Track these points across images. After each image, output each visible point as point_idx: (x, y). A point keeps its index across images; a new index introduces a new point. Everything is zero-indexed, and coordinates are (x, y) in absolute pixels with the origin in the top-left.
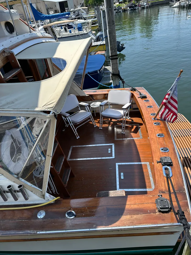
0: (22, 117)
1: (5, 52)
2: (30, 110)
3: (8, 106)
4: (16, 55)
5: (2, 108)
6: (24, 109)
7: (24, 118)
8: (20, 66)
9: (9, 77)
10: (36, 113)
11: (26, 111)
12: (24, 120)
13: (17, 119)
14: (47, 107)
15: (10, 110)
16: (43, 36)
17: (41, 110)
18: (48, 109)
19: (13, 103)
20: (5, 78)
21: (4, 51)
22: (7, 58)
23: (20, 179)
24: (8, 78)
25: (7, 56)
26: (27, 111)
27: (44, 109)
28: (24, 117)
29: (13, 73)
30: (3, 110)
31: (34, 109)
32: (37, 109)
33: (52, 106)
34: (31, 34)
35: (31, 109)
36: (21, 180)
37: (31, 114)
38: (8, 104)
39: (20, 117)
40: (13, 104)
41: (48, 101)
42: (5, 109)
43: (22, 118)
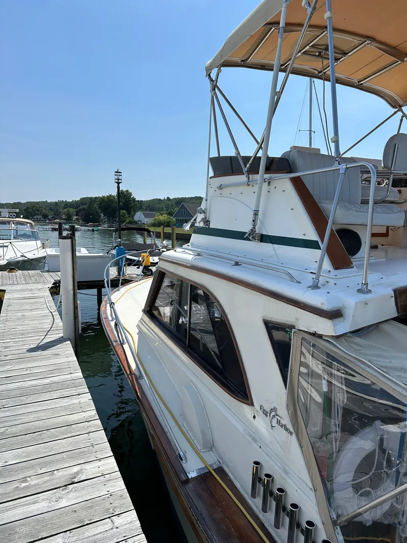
3: (398, 374)
5: (385, 370)
23: (337, 528)
30: (384, 376)
36: (338, 534)
38: (402, 369)
42: (390, 375)
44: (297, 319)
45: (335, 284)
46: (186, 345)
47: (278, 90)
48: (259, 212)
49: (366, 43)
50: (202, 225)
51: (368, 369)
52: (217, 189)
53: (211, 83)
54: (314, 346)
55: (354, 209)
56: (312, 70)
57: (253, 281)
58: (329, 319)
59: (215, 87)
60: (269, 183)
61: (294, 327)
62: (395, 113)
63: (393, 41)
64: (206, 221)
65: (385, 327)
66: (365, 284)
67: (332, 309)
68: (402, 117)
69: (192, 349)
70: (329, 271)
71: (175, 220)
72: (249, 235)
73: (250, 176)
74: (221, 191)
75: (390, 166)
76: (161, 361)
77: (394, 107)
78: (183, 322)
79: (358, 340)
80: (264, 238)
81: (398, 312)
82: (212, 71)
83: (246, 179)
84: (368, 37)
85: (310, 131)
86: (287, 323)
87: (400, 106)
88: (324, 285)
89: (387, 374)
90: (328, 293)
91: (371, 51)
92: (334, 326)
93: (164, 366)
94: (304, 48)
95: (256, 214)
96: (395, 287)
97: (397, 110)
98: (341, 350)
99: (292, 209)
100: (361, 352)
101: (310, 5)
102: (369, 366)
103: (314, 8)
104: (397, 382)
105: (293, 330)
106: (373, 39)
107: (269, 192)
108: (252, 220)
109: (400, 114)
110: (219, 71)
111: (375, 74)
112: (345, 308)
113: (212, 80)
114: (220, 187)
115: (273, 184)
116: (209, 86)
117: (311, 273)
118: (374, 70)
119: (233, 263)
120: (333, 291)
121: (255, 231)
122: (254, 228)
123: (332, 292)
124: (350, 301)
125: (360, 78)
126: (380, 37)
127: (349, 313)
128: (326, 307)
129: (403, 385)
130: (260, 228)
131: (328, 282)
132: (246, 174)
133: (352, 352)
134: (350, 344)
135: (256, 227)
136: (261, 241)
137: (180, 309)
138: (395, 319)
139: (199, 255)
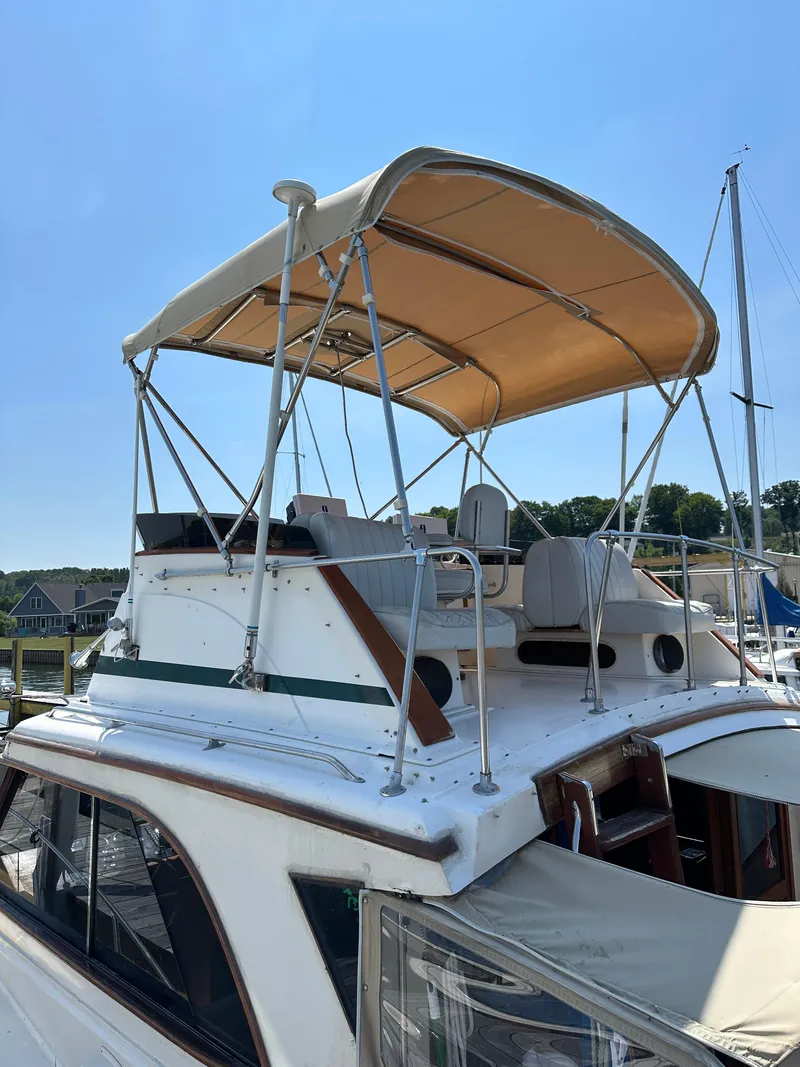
0: (618, 1033)
1: (630, 741)
2: (663, 1020)
3: (579, 961)
4: (667, 758)
5: (555, 957)
6: (641, 1003)
7: (626, 1043)
8: (670, 805)
9: (616, 838)
10: (684, 1046)
11: (644, 1019)
12: (622, 1054)
13: (593, 1033)
14: (747, 1045)
15: (585, 981)
16: (791, 701)
17: (712, 1045)
18: (750, 1057)
19: (603, 952)
20: (603, 839)
21: (630, 737)
22: (633, 763)
24: (612, 840)
25: (633, 757)
26: (650, 1019)
27: (727, 1047)
28: (626, 1038)
29: (639, 825)
30: (555, 970)
31: (684, 1024)
32: (695, 1031)
33: (773, 1050)
34: (743, 689)
35: (669, 1016)
37: (662, 1042)
38: (583, 948)
39: (609, 1031)
40: (598, 960)
41: (756, 1016)
42: (565, 967)
43: (616, 1038)
44: (367, 866)
45: (433, 779)
46: (84, 952)
47: (283, 407)
48: (259, 630)
49: (408, 334)
50: (120, 654)
51: (522, 960)
52: (156, 580)
53: (135, 376)
54: (406, 921)
55: (439, 623)
56: (322, 368)
57: (259, 785)
58: (435, 861)
59: (144, 385)
60: (275, 574)
61: (361, 885)
62: (457, 444)
63: (448, 338)
64: (131, 647)
65: (532, 856)
66: (486, 775)
67: (438, 838)
68: (468, 450)
69: (100, 960)
70: (415, 750)
71: (14, 619)
72: (240, 678)
73: (233, 556)
74: (164, 584)
75: (472, 537)
76: (12, 1000)
77: (454, 434)
78: (66, 884)
79: (491, 895)
80: (271, 683)
81: (546, 822)
82: (138, 356)
83: (225, 563)
84: (411, 327)
85: (296, 454)
86: (346, 877)
87: (463, 434)
88: (411, 783)
89: (561, 964)
90: (424, 801)
91: (412, 346)
92: (447, 873)
93: (22, 1015)
94: (308, 331)
95: (252, 633)
96: (533, 773)
97: (458, 439)
98: (466, 926)
99: (328, 625)
100: (500, 921)
101: (332, 276)
102: (522, 953)
103: (342, 284)
104: (581, 979)
105: (361, 892)
106: (417, 331)
107: (276, 589)
108: (243, 648)
109: (463, 446)
110: (154, 356)
111: (421, 382)
112: (460, 831)
113: (139, 372)
114: (165, 575)
115: (284, 576)
116: (132, 382)
117: (380, 755)
118: (421, 375)
119: (207, 742)
120: (433, 796)
121: (251, 670)
122: (250, 662)
123: (431, 797)
124: (466, 815)
125: (399, 385)
126: (427, 327)
127: (469, 839)
128: (427, 834)
129: (595, 986)
130: (262, 662)
131: (417, 775)
132: (224, 553)
133: (487, 927)
134: (480, 908)
135: (254, 661)
136: (266, 689)
137: (54, 850)
138: (543, 837)
139: (116, 725)
